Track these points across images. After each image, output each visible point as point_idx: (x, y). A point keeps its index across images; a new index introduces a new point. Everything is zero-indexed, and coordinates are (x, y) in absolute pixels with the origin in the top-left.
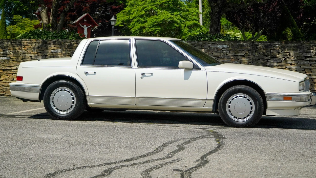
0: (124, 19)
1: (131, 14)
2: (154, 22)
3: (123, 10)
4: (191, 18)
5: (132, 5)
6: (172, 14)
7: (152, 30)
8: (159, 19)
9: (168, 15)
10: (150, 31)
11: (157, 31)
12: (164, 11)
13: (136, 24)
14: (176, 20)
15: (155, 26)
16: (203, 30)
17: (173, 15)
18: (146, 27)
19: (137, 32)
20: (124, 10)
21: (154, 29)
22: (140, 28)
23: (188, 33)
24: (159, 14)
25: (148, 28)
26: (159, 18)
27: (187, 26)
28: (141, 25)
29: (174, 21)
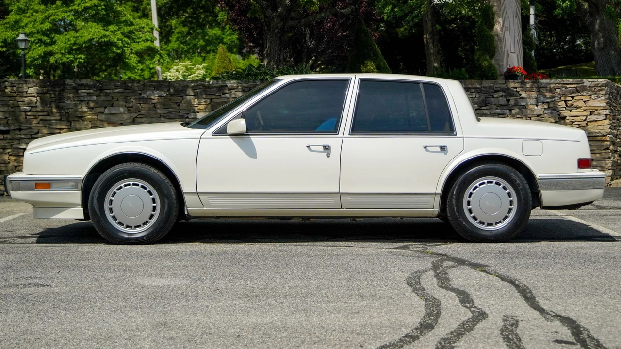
0: (8, 37)
1: (21, 26)
2: (71, 44)
3: (4, 19)
4: (141, 38)
5: (21, 11)
6: (104, 29)
7: (68, 58)
8: (82, 37)
9: (98, 32)
10: (64, 60)
11: (78, 60)
12: (90, 24)
14: (116, 40)
15: (74, 52)
16: (165, 59)
17: (107, 30)
18: (55, 53)
20: (7, 19)
21: (71, 57)
22: (42, 54)
23: (139, 65)
24: (80, 28)
25: (60, 56)
26: (82, 35)
27: (135, 51)
28: (46, 49)
29: (112, 42)
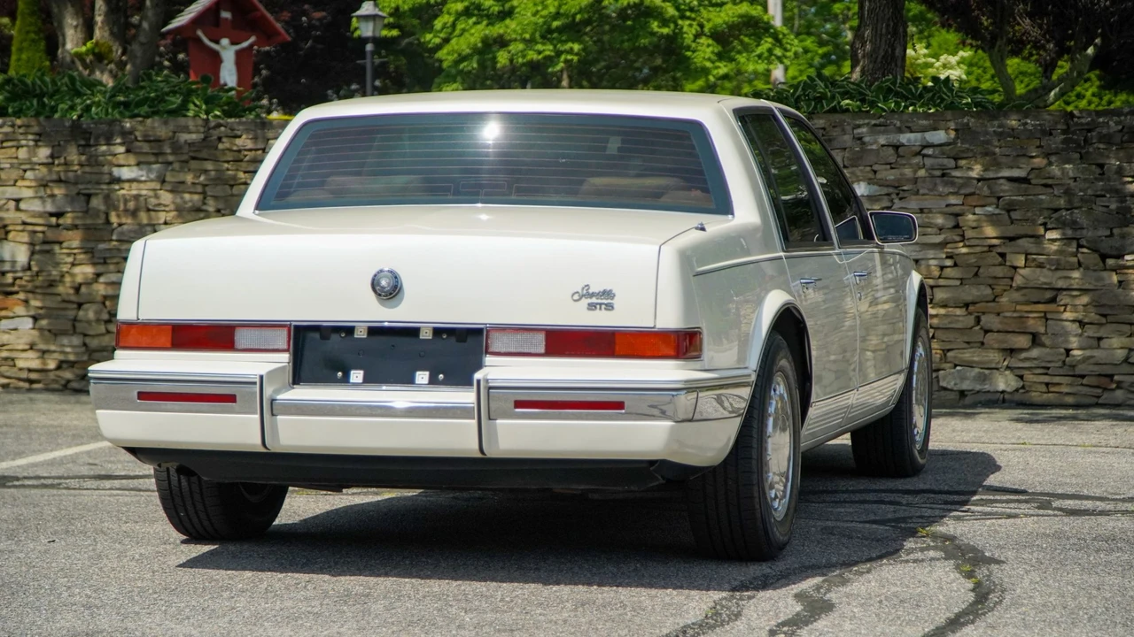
2: (549, 16)
7: (540, 52)
10: (529, 58)
11: (563, 57)
13: (460, 26)
15: (555, 35)
16: (788, 46)
18: (511, 41)
19: (465, 64)
21: (548, 49)
22: (480, 45)
23: (718, 64)
25: (521, 46)
27: (710, 29)
28: (487, 32)
29: (648, 7)
